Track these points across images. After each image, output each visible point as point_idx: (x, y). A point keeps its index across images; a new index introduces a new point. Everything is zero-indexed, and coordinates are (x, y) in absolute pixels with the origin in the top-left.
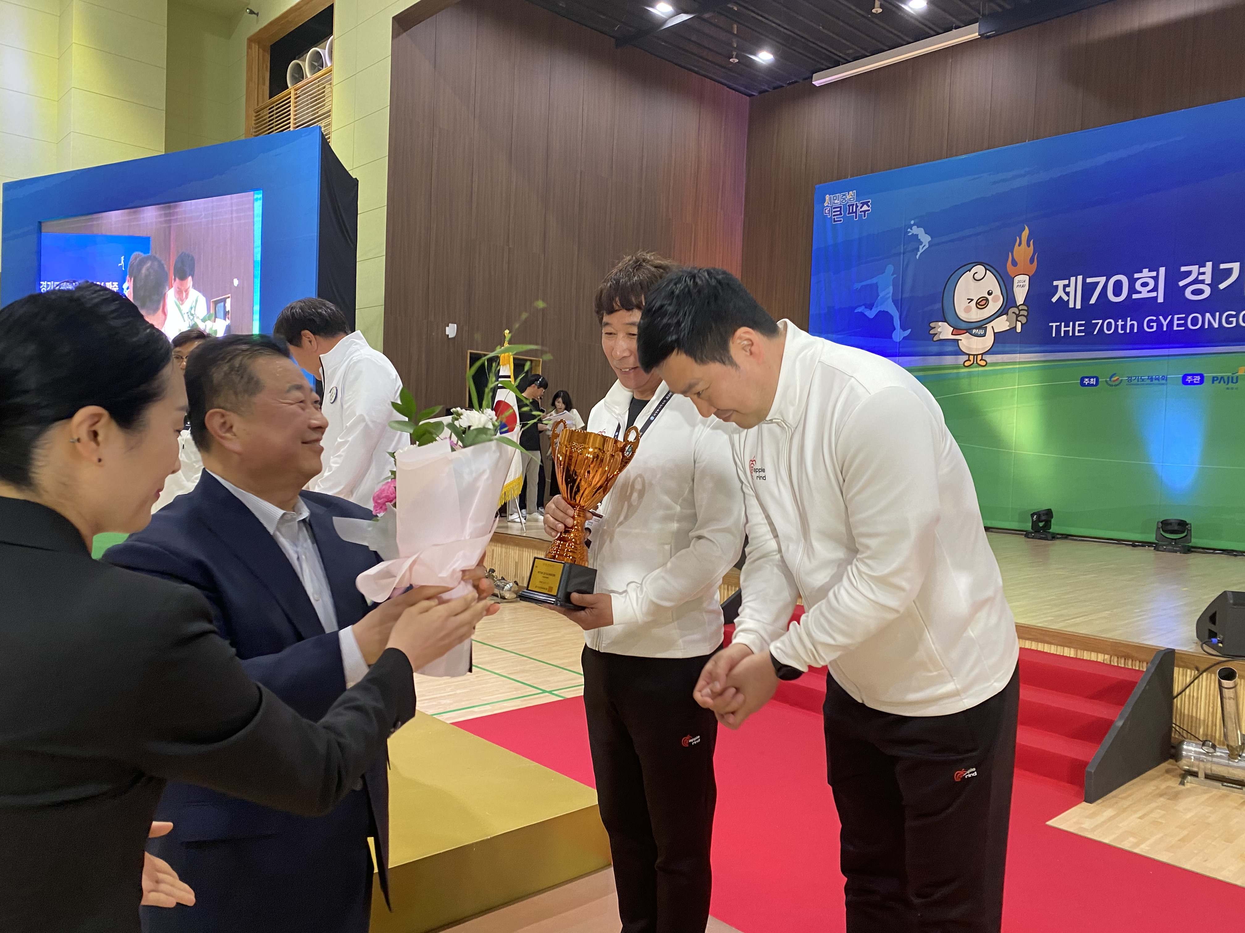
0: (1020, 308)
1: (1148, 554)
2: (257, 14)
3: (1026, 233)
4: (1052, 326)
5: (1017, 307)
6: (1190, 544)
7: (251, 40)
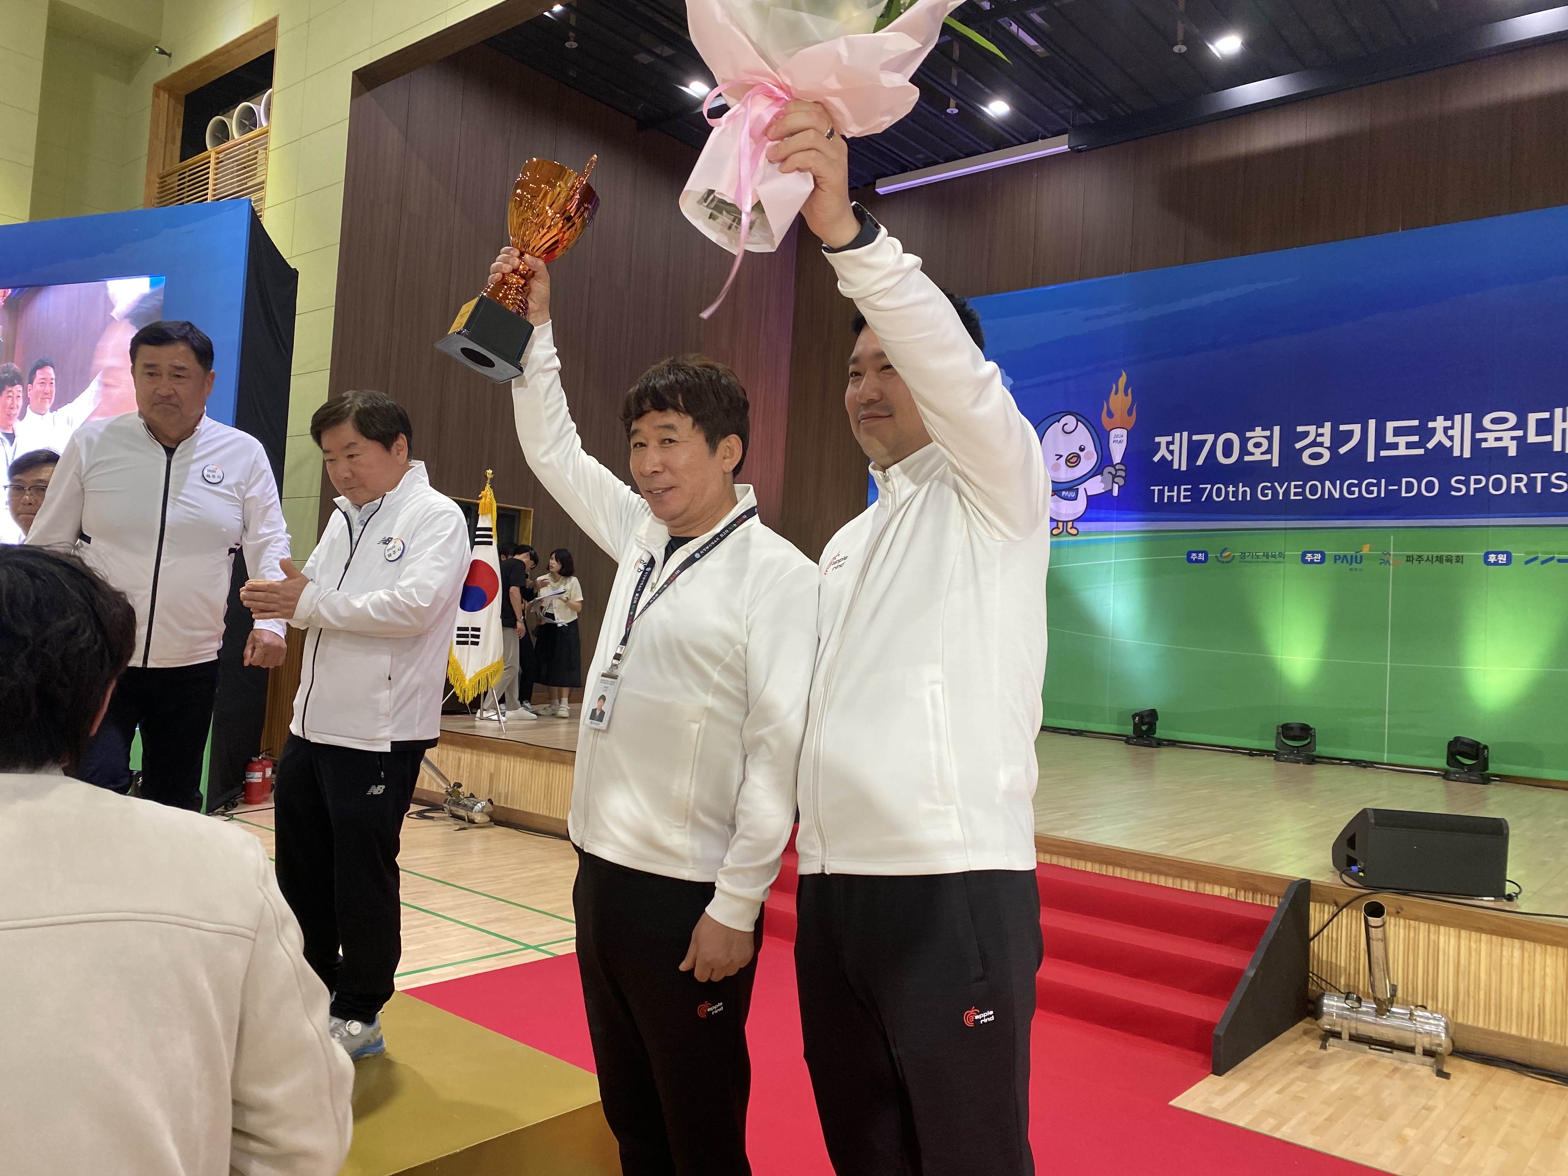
0: (1117, 467)
1: (1267, 765)
2: (170, 55)
3: (1123, 380)
4: (1154, 490)
5: (1114, 466)
6: (1314, 753)
7: (158, 87)
